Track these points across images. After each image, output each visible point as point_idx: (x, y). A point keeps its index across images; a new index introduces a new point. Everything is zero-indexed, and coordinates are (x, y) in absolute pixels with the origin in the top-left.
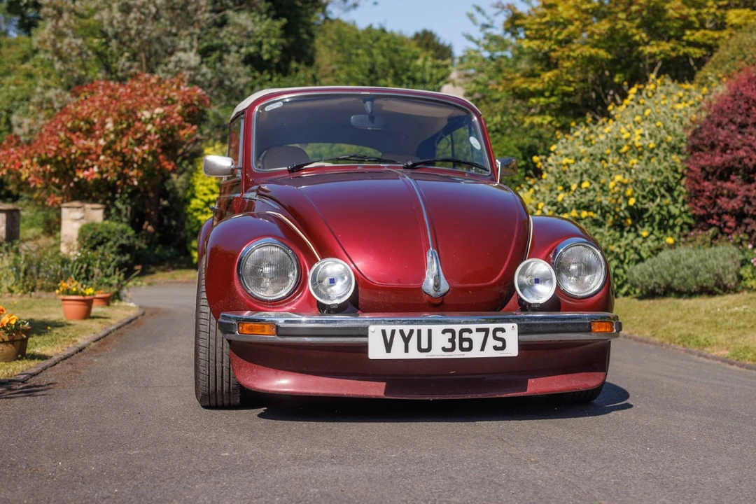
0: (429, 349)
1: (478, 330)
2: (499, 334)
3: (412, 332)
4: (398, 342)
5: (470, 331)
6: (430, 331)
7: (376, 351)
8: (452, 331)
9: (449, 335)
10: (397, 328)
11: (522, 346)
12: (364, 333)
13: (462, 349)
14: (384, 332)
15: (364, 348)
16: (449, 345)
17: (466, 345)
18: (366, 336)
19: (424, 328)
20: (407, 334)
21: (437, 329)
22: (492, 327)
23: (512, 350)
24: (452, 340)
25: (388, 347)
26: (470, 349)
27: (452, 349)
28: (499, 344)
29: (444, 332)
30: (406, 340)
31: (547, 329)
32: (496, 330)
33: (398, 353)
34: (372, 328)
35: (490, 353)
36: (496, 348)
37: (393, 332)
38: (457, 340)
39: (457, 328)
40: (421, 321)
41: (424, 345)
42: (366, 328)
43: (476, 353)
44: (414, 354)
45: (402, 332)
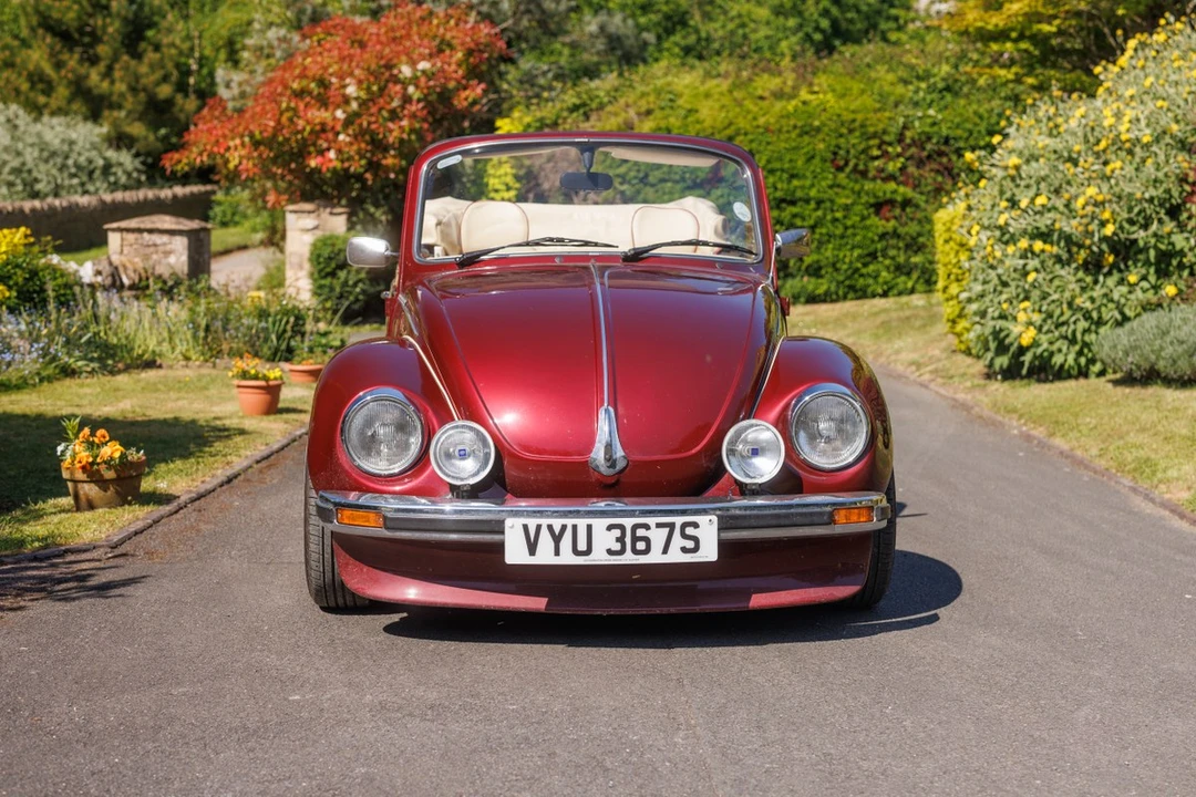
0: (588, 552)
1: (659, 525)
2: (690, 531)
3: (564, 528)
4: (546, 542)
5: (647, 527)
6: (589, 528)
7: (516, 553)
8: (622, 528)
9: (617, 533)
10: (544, 522)
11: (723, 546)
12: (498, 527)
13: (635, 551)
14: (526, 527)
15: (499, 548)
16: (617, 547)
17: (641, 546)
18: (502, 532)
19: (582, 523)
20: (557, 530)
21: (599, 524)
22: (679, 520)
23: (709, 552)
24: (621, 540)
25: (532, 549)
26: (647, 551)
27: (622, 552)
28: (690, 544)
29: (610, 528)
30: (557, 539)
31: (761, 523)
32: (684, 526)
33: (545, 556)
34: (509, 522)
35: (676, 556)
36: (684, 550)
37: (539, 527)
38: (628, 540)
39: (628, 522)
40: (578, 512)
41: (582, 546)
42: (502, 522)
43: (655, 557)
44: (567, 558)
45: (550, 527)
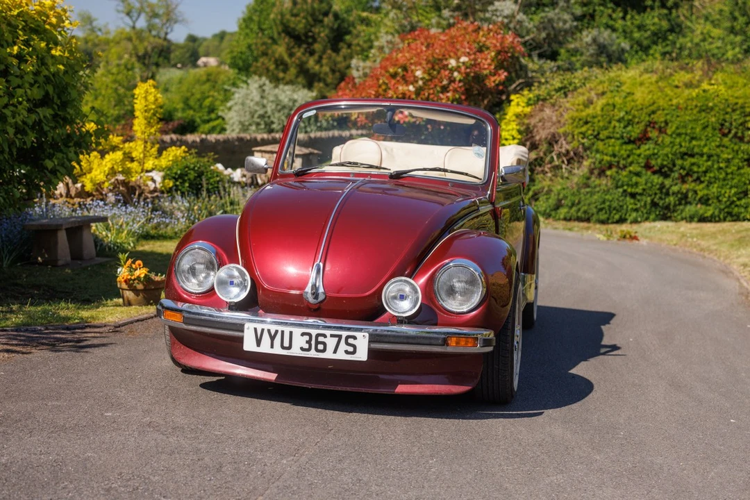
0: (289, 348)
1: (332, 336)
2: (351, 341)
3: (277, 332)
4: (266, 339)
5: (325, 336)
6: (291, 333)
7: (249, 345)
8: (310, 335)
9: (307, 338)
10: (266, 327)
11: (371, 352)
12: (240, 328)
13: (317, 350)
14: (255, 329)
15: (241, 340)
16: (306, 346)
17: (321, 347)
18: (243, 331)
19: (287, 330)
20: (273, 334)
21: (297, 331)
22: (344, 334)
23: (362, 355)
24: (309, 342)
25: (259, 343)
26: (324, 350)
27: (309, 350)
28: (351, 349)
29: (303, 334)
30: (272, 338)
31: (397, 340)
32: (348, 337)
33: (265, 348)
34: (246, 326)
35: (341, 355)
36: (347, 352)
37: (263, 330)
38: (313, 342)
39: (314, 332)
40: (287, 323)
41: (286, 344)
42: (243, 325)
43: (329, 355)
44: (277, 350)
45: (269, 331)
